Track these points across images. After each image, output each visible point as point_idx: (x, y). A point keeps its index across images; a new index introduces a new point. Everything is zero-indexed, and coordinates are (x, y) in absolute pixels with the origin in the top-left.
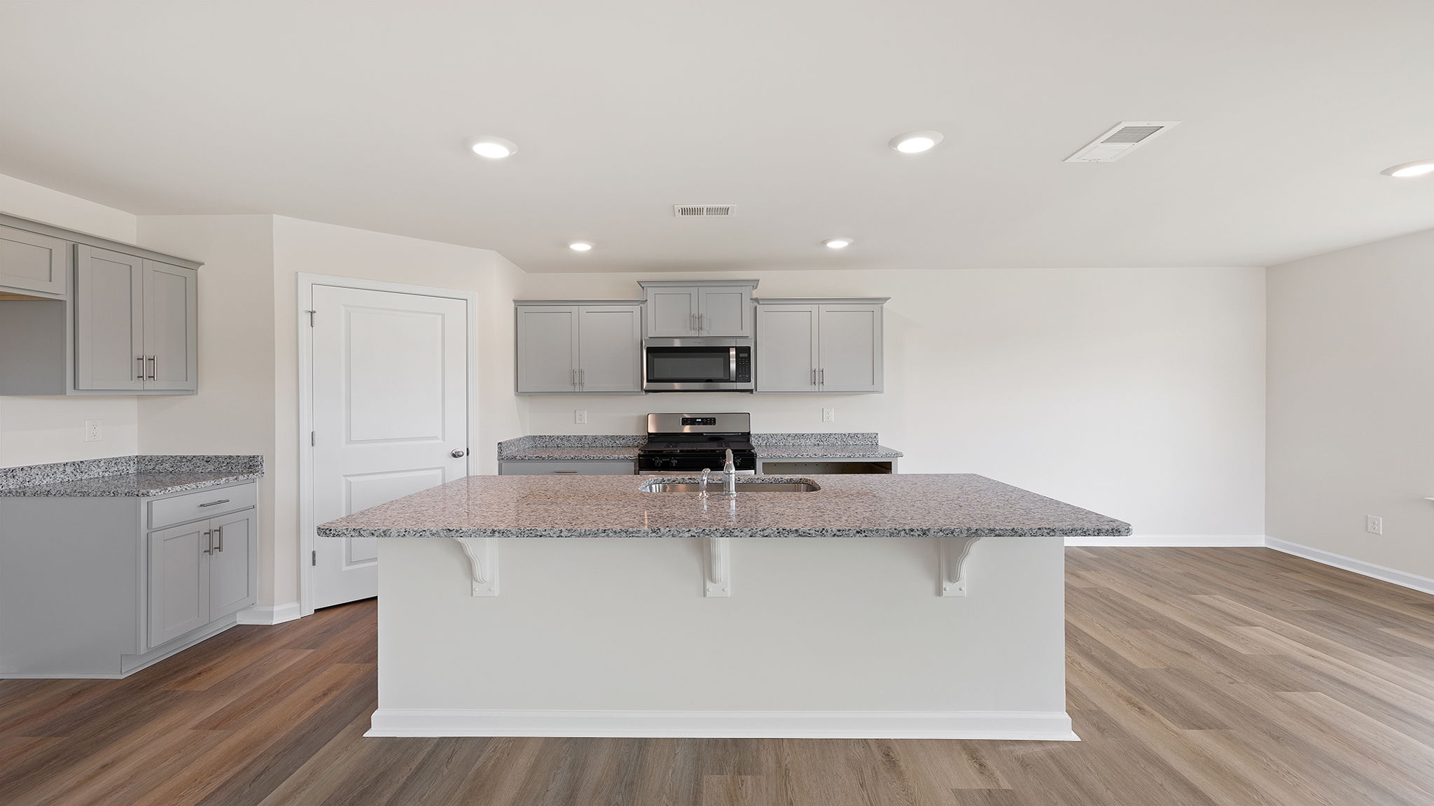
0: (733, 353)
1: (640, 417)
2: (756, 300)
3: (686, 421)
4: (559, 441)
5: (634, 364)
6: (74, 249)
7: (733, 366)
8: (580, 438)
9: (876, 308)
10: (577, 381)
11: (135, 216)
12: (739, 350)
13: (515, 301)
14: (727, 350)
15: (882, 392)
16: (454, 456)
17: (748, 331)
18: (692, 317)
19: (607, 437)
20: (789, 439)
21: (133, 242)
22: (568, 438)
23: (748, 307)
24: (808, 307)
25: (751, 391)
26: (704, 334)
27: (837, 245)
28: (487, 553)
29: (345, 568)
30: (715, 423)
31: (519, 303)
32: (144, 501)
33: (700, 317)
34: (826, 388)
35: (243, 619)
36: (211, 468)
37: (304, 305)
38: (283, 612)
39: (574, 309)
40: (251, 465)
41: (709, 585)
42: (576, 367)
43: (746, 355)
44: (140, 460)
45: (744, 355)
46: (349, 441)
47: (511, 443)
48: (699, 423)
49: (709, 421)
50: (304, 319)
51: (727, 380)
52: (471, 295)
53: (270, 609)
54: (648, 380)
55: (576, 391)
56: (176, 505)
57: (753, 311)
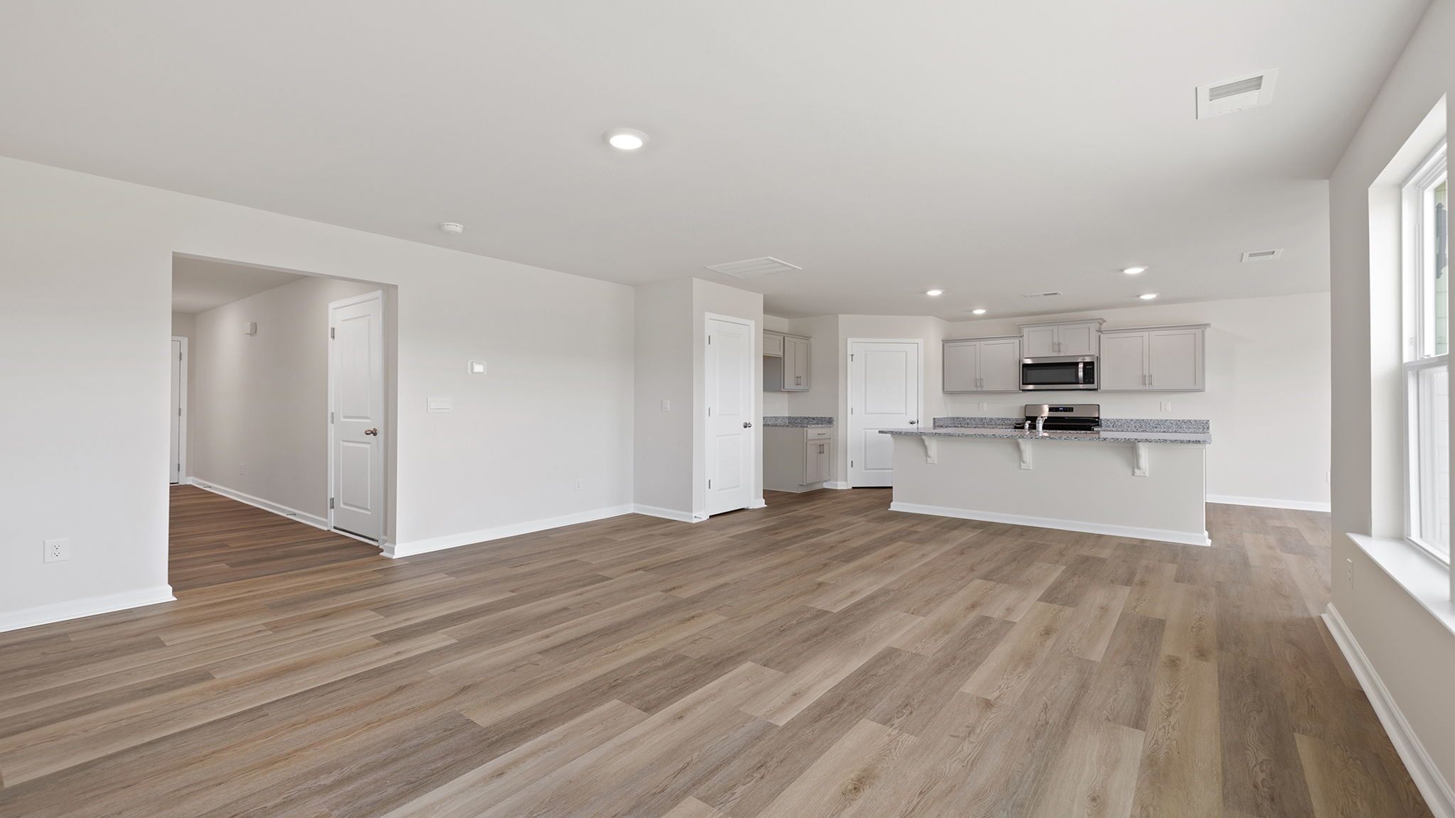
0: (1081, 366)
1: (1021, 407)
2: (1101, 332)
3: (1053, 410)
4: (968, 420)
5: (1014, 374)
6: (784, 338)
7: (1081, 374)
8: (982, 419)
9: (1198, 332)
10: (978, 384)
11: (787, 320)
12: (1085, 364)
13: (943, 341)
14: (1077, 364)
15: (1203, 391)
16: (911, 423)
17: (1093, 352)
18: (1053, 344)
19: (999, 419)
20: (1132, 423)
21: (787, 332)
22: (974, 419)
23: (1094, 335)
24: (1140, 334)
25: (1094, 390)
26: (1062, 354)
27: (1147, 297)
28: (933, 446)
29: (864, 471)
30: (1072, 411)
31: (945, 342)
32: (806, 429)
33: (1059, 344)
34: (1156, 385)
35: (826, 486)
36: (815, 422)
37: (849, 353)
38: (841, 485)
39: (978, 343)
40: (830, 421)
42: (978, 377)
43: (1091, 367)
44: (789, 418)
45: (1090, 368)
46: (866, 413)
47: (940, 419)
48: (1061, 411)
49: (1070, 409)
50: (849, 358)
51: (1078, 383)
52: (920, 341)
53: (835, 483)
54: (1023, 384)
55: (978, 391)
56: (813, 432)
57: (1098, 338)
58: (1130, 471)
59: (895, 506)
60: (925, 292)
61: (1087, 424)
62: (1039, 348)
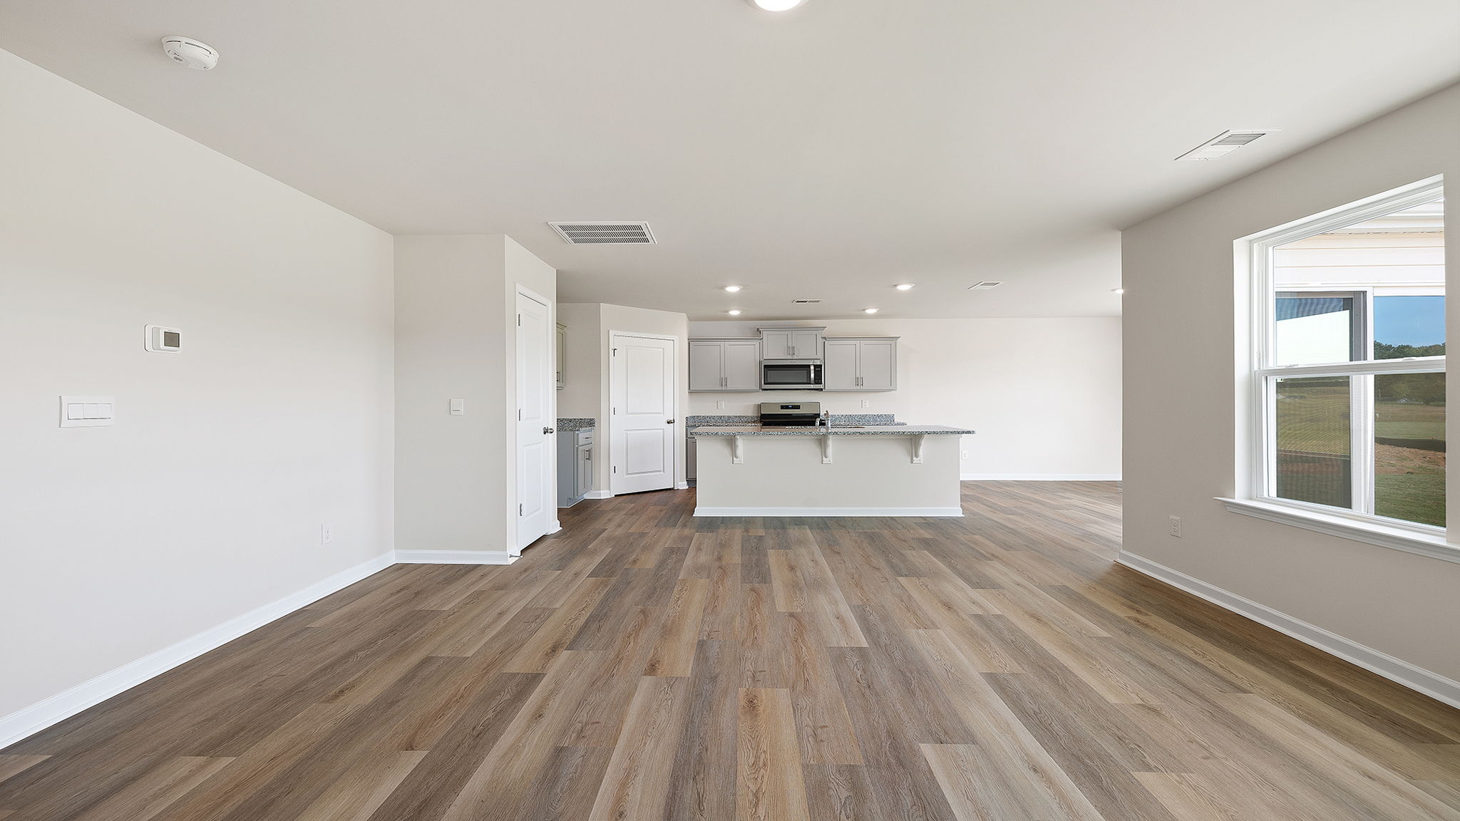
0: (812, 368)
1: (755, 405)
2: (825, 338)
3: (783, 407)
4: (708, 419)
5: (753, 377)
7: (812, 375)
8: (721, 417)
9: (892, 342)
10: (723, 384)
12: (815, 366)
13: (689, 339)
14: (809, 366)
15: (896, 390)
16: (668, 423)
17: (820, 355)
18: (788, 349)
19: (736, 416)
20: (843, 418)
22: (714, 417)
23: (820, 341)
24: (854, 342)
25: (822, 390)
26: (795, 358)
27: (871, 311)
29: (626, 476)
30: (799, 408)
31: (691, 340)
32: (577, 432)
33: (793, 348)
34: (865, 387)
35: (587, 496)
36: (579, 424)
37: (612, 347)
38: (605, 494)
39: (721, 343)
40: (591, 423)
41: (824, 458)
42: (723, 376)
43: (820, 369)
45: (818, 368)
46: (628, 413)
47: (690, 418)
48: (790, 408)
49: (798, 407)
50: (612, 352)
51: (810, 384)
52: (675, 338)
53: (599, 492)
54: (765, 384)
55: (723, 390)
56: (582, 435)
57: (823, 344)
58: (909, 459)
59: (699, 512)
60: (723, 288)
61: (809, 420)
62: (776, 352)
